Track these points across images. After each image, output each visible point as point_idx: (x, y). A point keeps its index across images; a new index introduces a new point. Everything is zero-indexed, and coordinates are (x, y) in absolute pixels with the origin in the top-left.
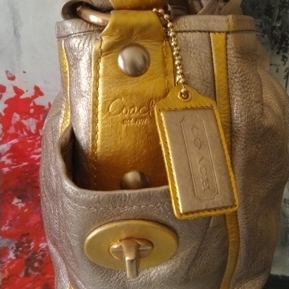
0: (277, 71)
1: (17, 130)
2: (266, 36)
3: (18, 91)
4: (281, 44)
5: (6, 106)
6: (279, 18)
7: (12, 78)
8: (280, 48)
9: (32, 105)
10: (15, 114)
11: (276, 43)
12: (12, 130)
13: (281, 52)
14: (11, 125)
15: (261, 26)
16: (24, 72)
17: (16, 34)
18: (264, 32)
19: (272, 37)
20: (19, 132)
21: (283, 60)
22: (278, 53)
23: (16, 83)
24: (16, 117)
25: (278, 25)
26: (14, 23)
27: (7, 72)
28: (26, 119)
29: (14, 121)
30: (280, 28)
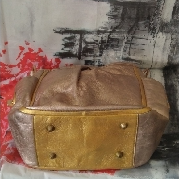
0: (150, 42)
1: (29, 67)
2: (147, 27)
3: (30, 50)
4: (153, 30)
5: (24, 56)
6: (153, 20)
7: (28, 44)
8: (152, 32)
9: (37, 56)
10: (28, 60)
11: (151, 30)
12: (26, 67)
13: (153, 34)
14: (26, 64)
15: (145, 24)
16: (34, 42)
17: (32, 24)
18: (146, 26)
19: (149, 28)
20: (30, 67)
21: (153, 37)
22: (151, 34)
23: (30, 46)
24: (29, 61)
25: (152, 23)
26: (31, 20)
27: (25, 41)
28: (33, 62)
29: (27, 63)
30: (153, 24)
